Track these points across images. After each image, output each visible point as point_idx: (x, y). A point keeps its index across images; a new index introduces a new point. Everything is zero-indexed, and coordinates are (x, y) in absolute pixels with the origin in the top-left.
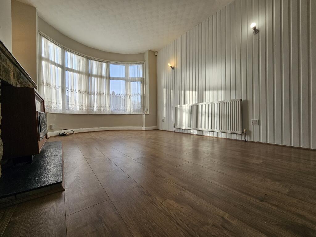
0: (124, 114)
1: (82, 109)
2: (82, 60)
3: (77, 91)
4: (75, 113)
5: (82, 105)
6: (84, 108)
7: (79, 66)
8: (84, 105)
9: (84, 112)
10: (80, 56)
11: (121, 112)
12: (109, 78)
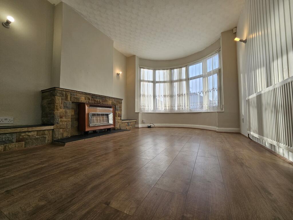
0: (200, 112)
1: (166, 109)
2: (167, 72)
3: (163, 96)
4: (161, 112)
5: (166, 106)
6: (167, 108)
7: (164, 78)
8: (167, 106)
9: (168, 111)
10: (165, 70)
11: (198, 110)
12: (188, 79)
